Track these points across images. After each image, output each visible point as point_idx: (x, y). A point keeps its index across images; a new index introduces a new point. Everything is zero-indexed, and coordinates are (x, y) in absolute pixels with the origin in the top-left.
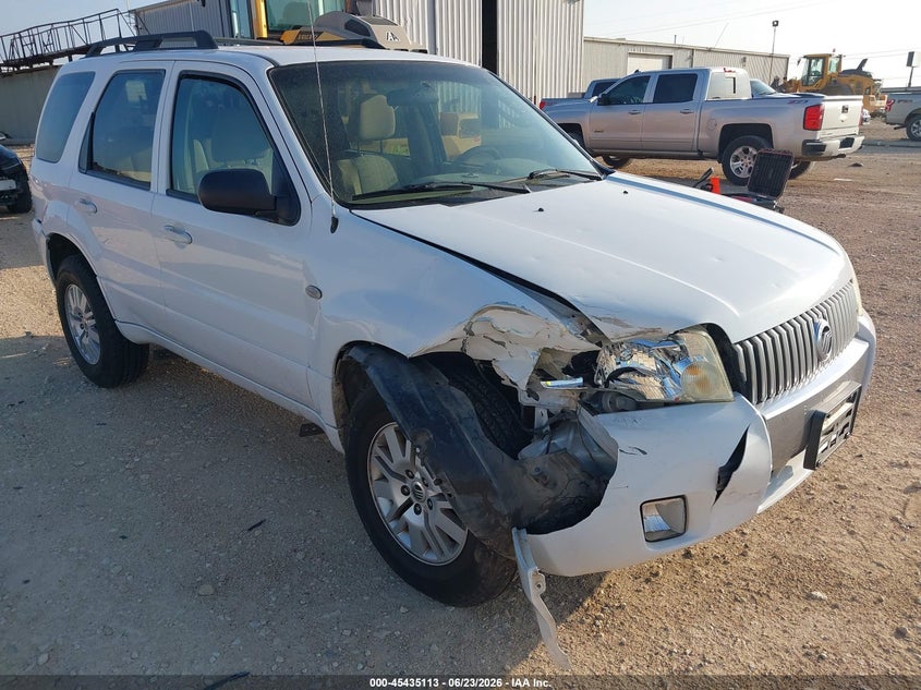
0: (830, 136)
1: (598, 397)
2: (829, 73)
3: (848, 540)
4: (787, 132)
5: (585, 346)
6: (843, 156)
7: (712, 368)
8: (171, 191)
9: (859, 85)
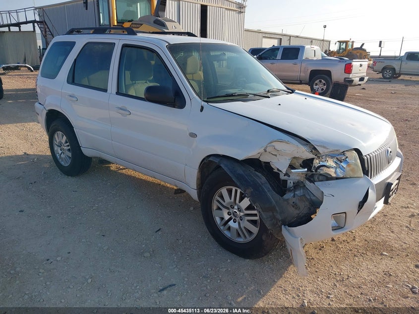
0: (355, 76)
1: (313, 176)
2: (348, 49)
3: (392, 234)
4: (338, 74)
5: (311, 156)
6: (360, 85)
7: (356, 165)
8: (118, 93)
9: (361, 54)
